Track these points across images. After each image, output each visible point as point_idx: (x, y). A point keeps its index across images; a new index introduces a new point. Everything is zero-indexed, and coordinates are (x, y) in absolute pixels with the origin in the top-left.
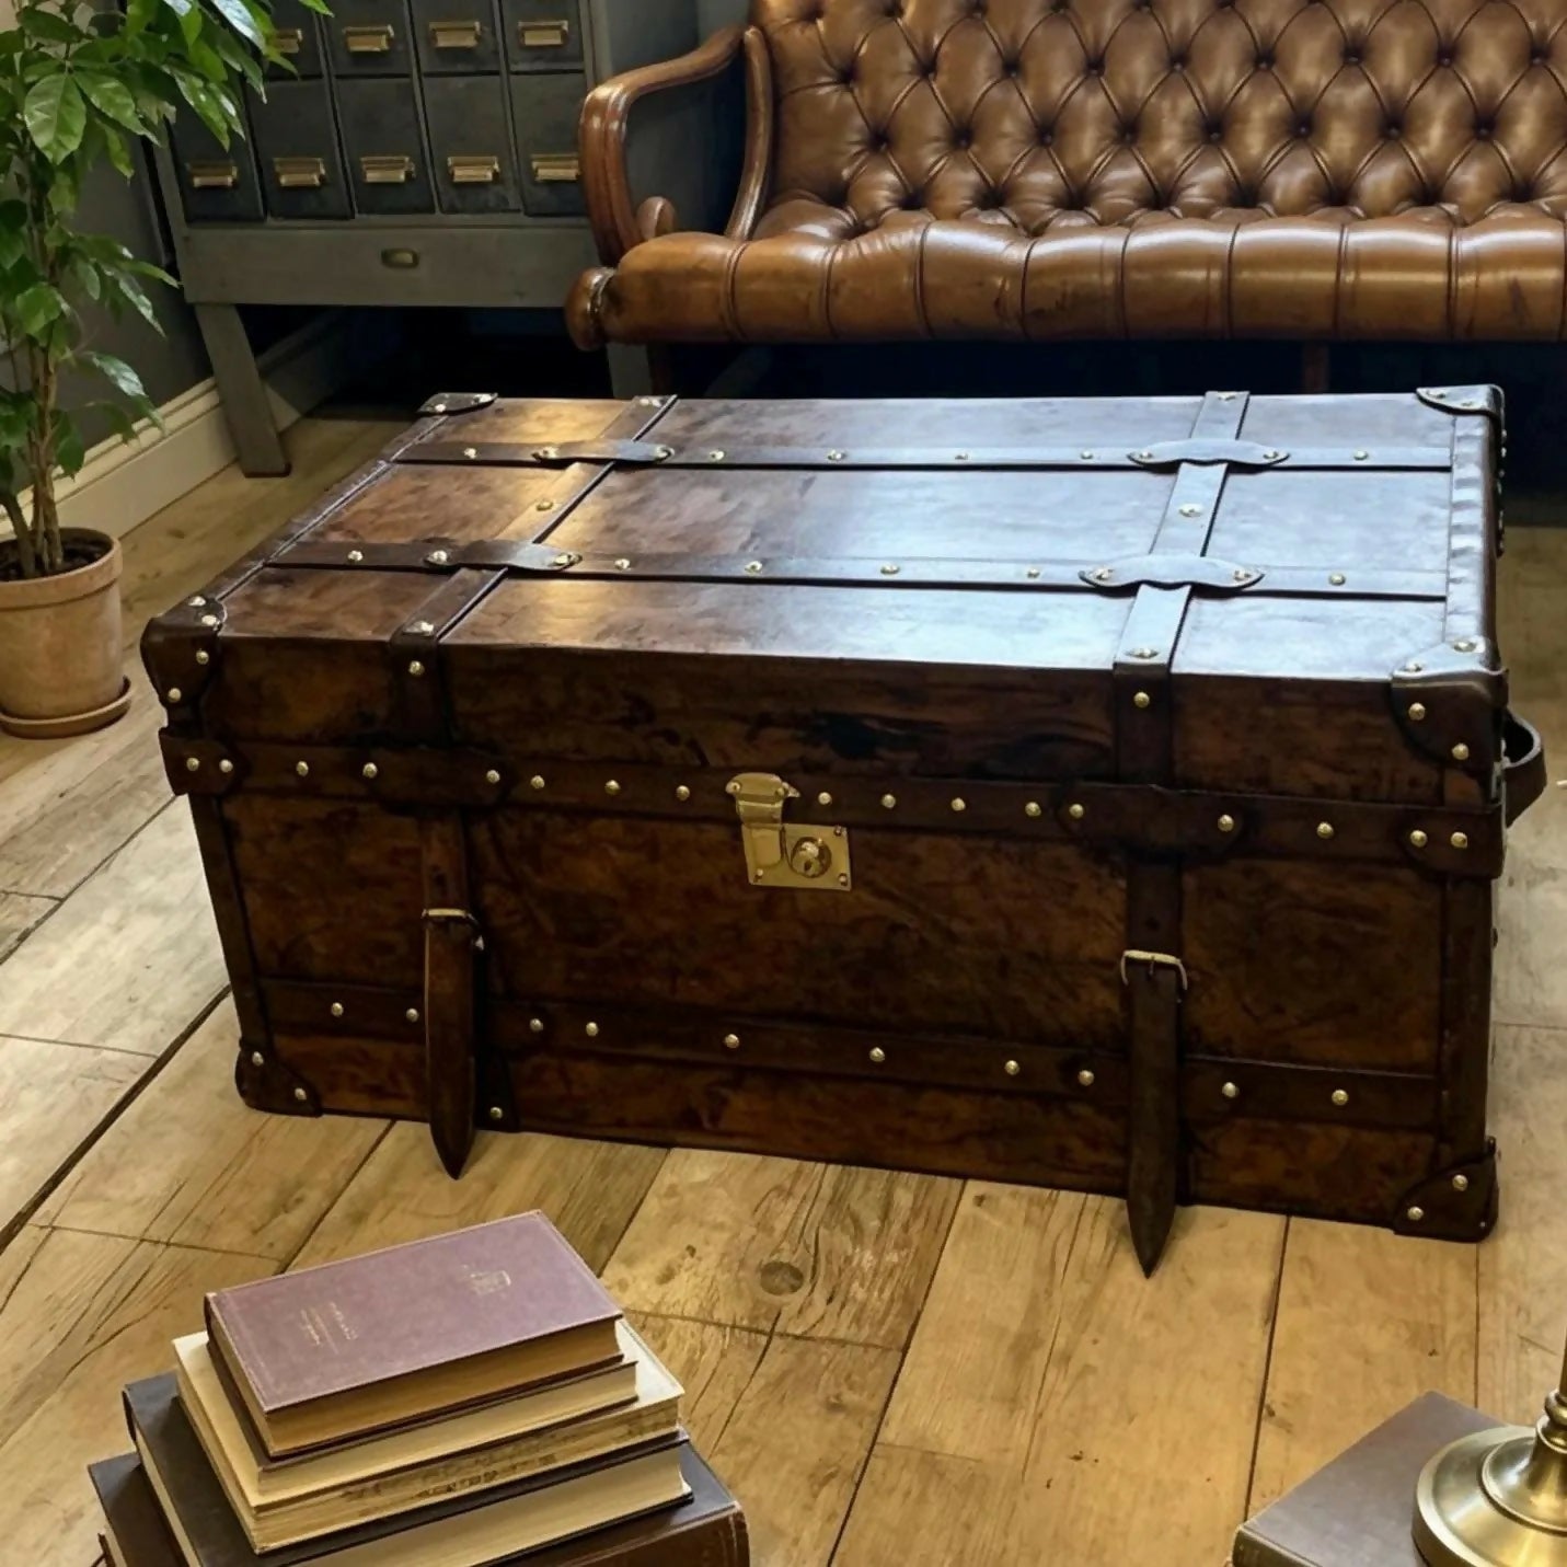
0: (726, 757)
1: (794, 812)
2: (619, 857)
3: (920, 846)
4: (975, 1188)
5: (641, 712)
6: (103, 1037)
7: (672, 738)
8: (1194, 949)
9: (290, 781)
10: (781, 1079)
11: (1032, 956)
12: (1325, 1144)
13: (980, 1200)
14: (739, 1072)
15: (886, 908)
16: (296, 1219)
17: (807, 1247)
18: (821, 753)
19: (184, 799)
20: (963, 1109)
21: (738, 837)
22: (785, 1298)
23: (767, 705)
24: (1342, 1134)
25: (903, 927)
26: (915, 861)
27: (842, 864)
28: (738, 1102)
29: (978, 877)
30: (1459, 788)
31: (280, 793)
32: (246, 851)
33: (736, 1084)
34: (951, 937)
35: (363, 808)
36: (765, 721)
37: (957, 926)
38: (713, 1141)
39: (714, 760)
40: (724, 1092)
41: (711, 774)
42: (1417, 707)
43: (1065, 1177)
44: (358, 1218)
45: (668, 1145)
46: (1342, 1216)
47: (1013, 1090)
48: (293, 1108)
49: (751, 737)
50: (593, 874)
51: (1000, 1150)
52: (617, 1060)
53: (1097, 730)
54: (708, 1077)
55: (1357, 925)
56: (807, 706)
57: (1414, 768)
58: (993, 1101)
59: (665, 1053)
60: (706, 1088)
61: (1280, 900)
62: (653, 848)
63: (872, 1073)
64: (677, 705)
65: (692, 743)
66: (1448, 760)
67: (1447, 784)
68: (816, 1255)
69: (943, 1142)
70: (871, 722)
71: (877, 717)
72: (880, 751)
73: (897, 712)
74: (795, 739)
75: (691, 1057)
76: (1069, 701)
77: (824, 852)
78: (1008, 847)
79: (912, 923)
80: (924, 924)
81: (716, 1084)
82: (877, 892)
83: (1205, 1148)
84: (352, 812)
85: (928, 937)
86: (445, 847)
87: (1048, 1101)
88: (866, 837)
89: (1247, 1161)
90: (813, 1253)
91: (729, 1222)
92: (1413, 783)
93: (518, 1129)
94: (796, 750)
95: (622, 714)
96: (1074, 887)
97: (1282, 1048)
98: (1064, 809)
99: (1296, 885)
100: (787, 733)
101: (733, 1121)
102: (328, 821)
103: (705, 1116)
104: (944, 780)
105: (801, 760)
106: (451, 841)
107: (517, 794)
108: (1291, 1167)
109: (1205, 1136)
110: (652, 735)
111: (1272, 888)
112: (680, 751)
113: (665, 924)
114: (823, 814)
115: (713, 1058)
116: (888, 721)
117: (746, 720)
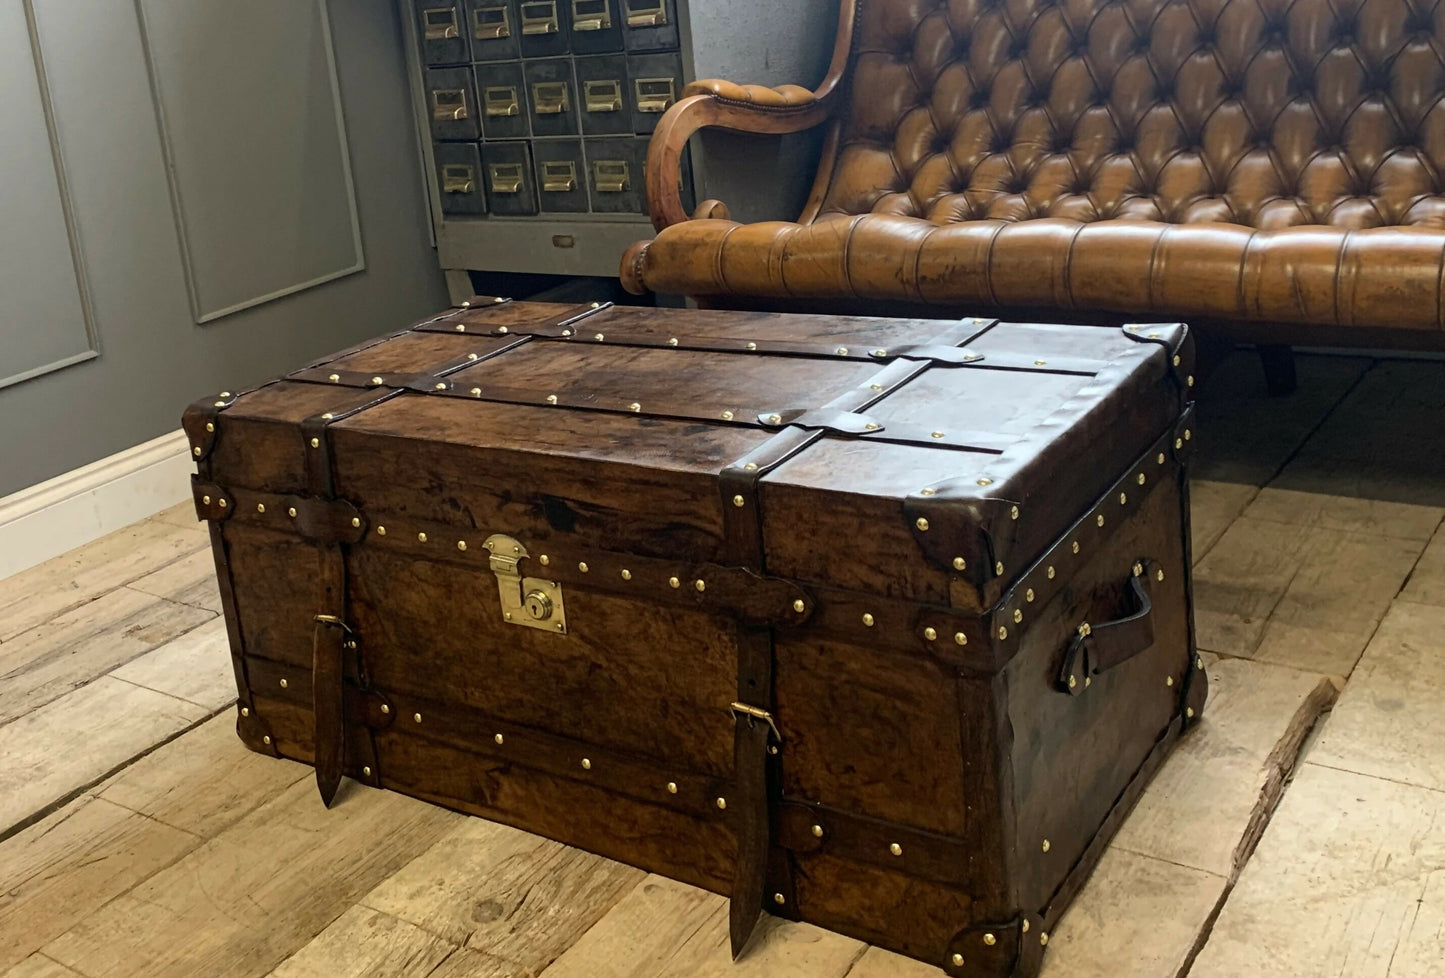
0: (486, 523)
1: (526, 568)
2: (432, 592)
3: (609, 603)
4: (655, 879)
5: (437, 486)
6: (189, 695)
7: (454, 503)
8: (787, 712)
9: (254, 516)
10: (532, 773)
11: (683, 703)
12: (889, 888)
13: (648, 888)
14: (506, 763)
15: (586, 649)
16: (229, 815)
17: (519, 895)
18: (542, 524)
19: (205, 523)
20: (643, 814)
21: (495, 584)
22: (479, 925)
23: (507, 485)
24: (902, 881)
25: (600, 667)
26: (603, 615)
27: (559, 613)
28: (507, 785)
29: (645, 635)
30: (964, 596)
31: (251, 525)
32: (237, 566)
33: (505, 771)
34: (629, 678)
35: (295, 540)
36: (506, 497)
37: (633, 670)
38: (488, 813)
39: (479, 524)
40: (496, 774)
41: (478, 532)
42: (923, 521)
43: (714, 883)
44: (263, 822)
45: (469, 814)
46: (904, 950)
47: (674, 805)
48: (262, 750)
49: (499, 507)
50: (415, 601)
51: (668, 852)
52: (433, 743)
53: (714, 523)
54: (491, 765)
55: (898, 704)
56: (532, 489)
57: (929, 576)
58: (664, 812)
59: (462, 743)
60: (487, 772)
61: (844, 677)
62: (448, 587)
63: (583, 776)
64: (455, 480)
65: (466, 510)
66: (950, 570)
67: (952, 590)
68: (522, 902)
69: (631, 839)
70: (570, 504)
71: (573, 500)
72: (577, 527)
73: (587, 498)
74: (525, 513)
75: (475, 748)
76: (694, 498)
77: (549, 603)
78: (662, 610)
79: (605, 664)
80: (613, 666)
81: (493, 770)
82: (582, 637)
83: (806, 876)
84: (288, 542)
85: (615, 676)
86: (331, 569)
87: (697, 817)
88: (573, 593)
89: (836, 892)
90: (520, 900)
91: (477, 869)
92: (930, 587)
93: (381, 786)
94: (527, 522)
95: (426, 484)
96: (707, 649)
97: (856, 802)
98: (692, 583)
99: (853, 666)
100: (520, 508)
101: (505, 802)
102: (276, 547)
103: (487, 794)
104: (615, 554)
105: (530, 529)
106: (335, 567)
107: (370, 537)
108: (867, 902)
109: (805, 866)
110: (444, 501)
111: (838, 666)
112: (459, 514)
113: (458, 644)
114: (544, 571)
115: (489, 750)
116: (580, 503)
117: (497, 495)
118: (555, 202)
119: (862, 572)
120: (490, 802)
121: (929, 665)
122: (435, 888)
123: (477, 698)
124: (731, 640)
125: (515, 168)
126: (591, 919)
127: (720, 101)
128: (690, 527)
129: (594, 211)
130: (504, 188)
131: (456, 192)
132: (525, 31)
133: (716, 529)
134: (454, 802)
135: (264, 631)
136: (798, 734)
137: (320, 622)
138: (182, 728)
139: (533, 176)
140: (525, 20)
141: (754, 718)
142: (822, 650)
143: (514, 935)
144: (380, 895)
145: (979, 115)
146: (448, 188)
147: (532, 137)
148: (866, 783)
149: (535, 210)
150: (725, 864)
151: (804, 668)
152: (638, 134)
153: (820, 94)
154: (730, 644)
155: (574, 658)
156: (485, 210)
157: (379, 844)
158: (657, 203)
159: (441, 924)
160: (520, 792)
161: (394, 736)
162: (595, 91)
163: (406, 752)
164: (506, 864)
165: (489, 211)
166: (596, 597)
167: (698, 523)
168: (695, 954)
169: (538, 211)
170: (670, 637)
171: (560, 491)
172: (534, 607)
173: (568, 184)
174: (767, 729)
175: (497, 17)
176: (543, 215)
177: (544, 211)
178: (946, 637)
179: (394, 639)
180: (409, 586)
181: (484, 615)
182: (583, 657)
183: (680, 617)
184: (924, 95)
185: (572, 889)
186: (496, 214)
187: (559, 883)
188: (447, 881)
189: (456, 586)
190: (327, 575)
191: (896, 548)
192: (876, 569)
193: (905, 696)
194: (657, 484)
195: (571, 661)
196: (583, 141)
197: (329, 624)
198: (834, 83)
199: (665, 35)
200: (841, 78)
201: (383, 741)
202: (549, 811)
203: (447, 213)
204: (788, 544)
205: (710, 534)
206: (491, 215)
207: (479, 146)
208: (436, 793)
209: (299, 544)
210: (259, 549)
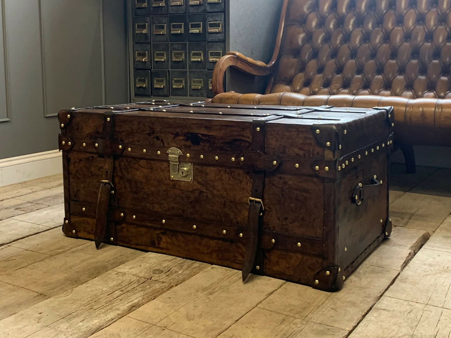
0: (168, 144)
1: (182, 160)
2: (145, 171)
3: (209, 169)
4: (214, 266)
5: (152, 132)
6: (42, 224)
7: (158, 138)
8: (267, 201)
9: (81, 148)
10: (174, 233)
11: (231, 202)
12: (296, 259)
13: (212, 268)
14: (165, 230)
15: (199, 186)
16: (61, 251)
18: (189, 143)
20: (212, 243)
21: (169, 166)
22: (155, 275)
23: (178, 130)
24: (300, 256)
25: (203, 192)
26: (207, 174)
27: (191, 175)
28: (164, 238)
29: (221, 179)
30: (329, 155)
31: (79, 151)
32: (72, 167)
33: (164, 234)
34: (213, 195)
35: (95, 156)
36: (177, 135)
37: (215, 192)
38: (156, 250)
39: (166, 145)
40: (161, 235)
41: (164, 148)
42: (318, 131)
43: (235, 265)
46: (299, 281)
47: (224, 239)
49: (174, 138)
50: (139, 175)
51: (220, 256)
52: (139, 226)
53: (249, 138)
54: (158, 232)
55: (304, 194)
56: (186, 131)
57: (318, 149)
58: (220, 242)
59: (149, 225)
60: (157, 235)
61: (287, 187)
62: (152, 168)
63: (193, 231)
64: (159, 130)
65: (162, 140)
66: (325, 146)
67: (325, 153)
68: (169, 271)
69: (207, 253)
70: (199, 135)
71: (201, 134)
72: (201, 143)
73: (205, 132)
74: (183, 139)
75: (154, 226)
76: (243, 130)
77: (187, 171)
78: (228, 170)
79: (205, 191)
80: (208, 191)
82: (198, 182)
83: (267, 258)
84: (93, 157)
85: (208, 195)
86: (108, 165)
87: (232, 242)
88: (197, 167)
89: (277, 263)
90: (168, 270)
91: (153, 263)
92: (318, 153)
93: (116, 245)
94: (183, 143)
95: (148, 132)
96: (242, 182)
97: (287, 230)
98: (239, 159)
99: (290, 182)
100: (182, 138)
101: (163, 245)
102: (88, 159)
103: (157, 243)
104: (214, 151)
105: (184, 145)
106: (110, 164)
107: (125, 152)
108: (288, 265)
109: (267, 255)
110: (154, 138)
111: (285, 183)
112: (159, 142)
113: (153, 189)
114: (187, 159)
115: (159, 226)
116: (203, 135)
117: (174, 134)
118: (176, 92)
119: (296, 150)
120: (157, 246)
121: (315, 179)
122: (139, 267)
123: (157, 208)
124: (250, 178)
125: (163, 80)
126: (194, 274)
127: (238, 58)
128: (240, 140)
129: (189, 96)
130: (158, 86)
131: (140, 87)
132: (172, 32)
133: (249, 140)
134: (143, 247)
135: (79, 190)
136: (270, 208)
137: (103, 183)
138: (40, 231)
139: (169, 83)
140: (172, 29)
141: (256, 202)
142: (280, 178)
143: (167, 277)
144: (119, 268)
145: (320, 75)
146: (138, 86)
147: (170, 70)
148: (291, 223)
149: (168, 95)
150: (240, 258)
151: (274, 185)
152: (208, 70)
153: (269, 66)
154: (250, 180)
155: (195, 190)
156: (150, 94)
157: (116, 258)
158: (215, 87)
159: (142, 275)
160: (169, 240)
161: (124, 225)
162: (195, 54)
163: (128, 231)
164: (163, 262)
165: (151, 95)
166: (205, 168)
167: (243, 138)
168: (230, 282)
169: (169, 96)
170: (229, 179)
171: (196, 131)
172: (183, 172)
173: (181, 86)
174: (260, 205)
175: (162, 27)
176: (171, 97)
177: (171, 95)
178: (322, 168)
179: (128, 189)
180: (137, 169)
181: (164, 178)
182: (197, 190)
183: (234, 172)
184: (302, 68)
185: (186, 267)
186: (154, 96)
187: (182, 266)
188: (142, 265)
189: (154, 168)
190: (107, 167)
191: (308, 141)
192: (301, 149)
193: (307, 191)
194: (231, 126)
195: (193, 192)
196: (188, 72)
197: (106, 183)
198: (273, 63)
199: (221, 36)
200: (275, 62)
201: (119, 227)
202: (179, 246)
203: (136, 95)
204: (273, 142)
205: (247, 142)
206: (152, 96)
207: (151, 72)
208: (137, 245)
209: (96, 157)
210: (81, 160)
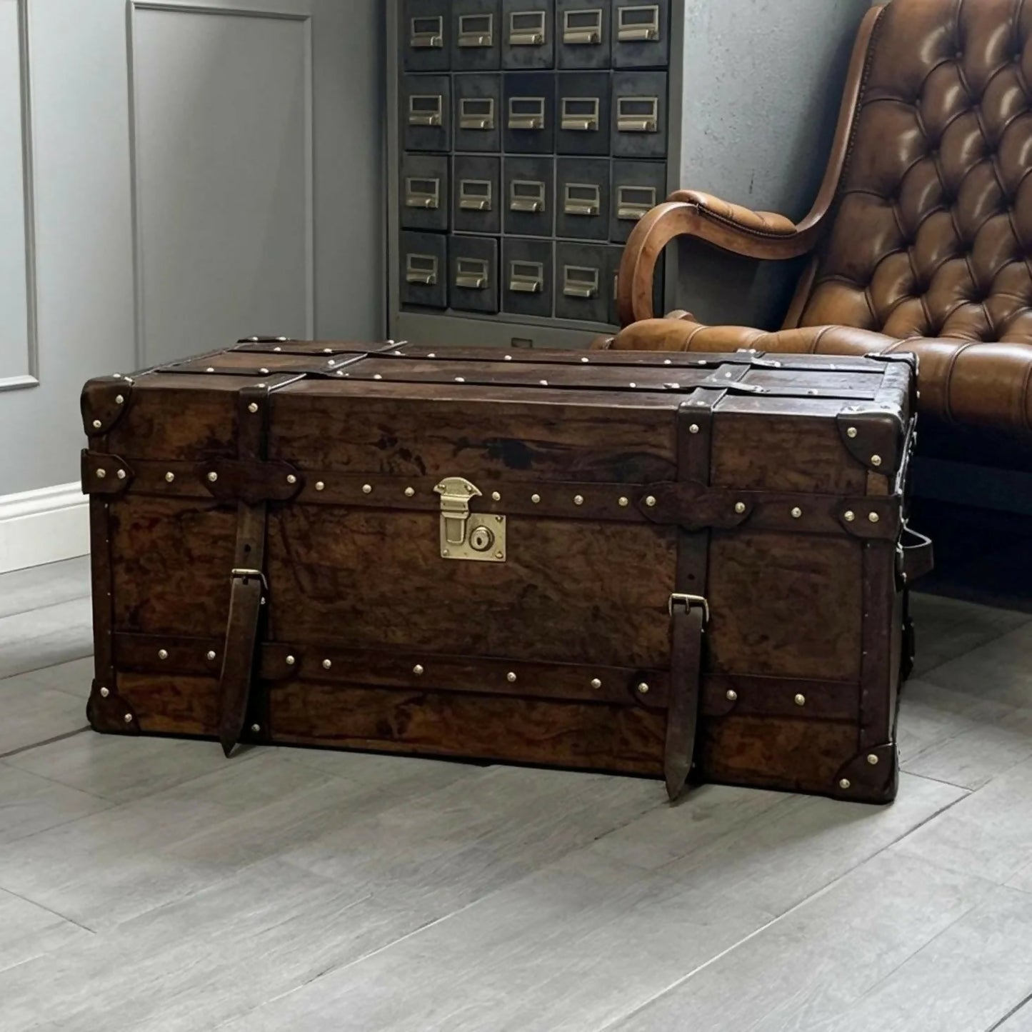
0: (438, 468)
1: (476, 506)
2: (362, 540)
3: (552, 527)
5: (389, 438)
7: (406, 454)
8: (714, 597)
9: (161, 486)
10: (448, 697)
11: (614, 606)
12: (789, 734)
14: (421, 693)
15: (523, 571)
18: (498, 465)
20: (561, 715)
21: (438, 524)
23: (467, 432)
24: (800, 726)
25: (535, 587)
26: (546, 540)
27: (500, 542)
28: (419, 715)
30: (876, 484)
31: (153, 495)
32: (122, 541)
33: (419, 701)
34: (565, 594)
36: (463, 444)
37: (568, 585)
39: (431, 471)
40: (408, 706)
41: (427, 479)
42: (851, 429)
45: (368, 751)
47: (597, 699)
48: (122, 729)
49: (455, 454)
51: (582, 745)
52: (341, 686)
53: (665, 448)
54: (399, 699)
55: (812, 577)
56: (493, 435)
57: (850, 473)
58: (582, 708)
59: (373, 680)
60: (397, 707)
61: (767, 561)
62: (382, 534)
63: (510, 691)
64: (410, 432)
65: (418, 459)
66: (868, 466)
67: (869, 481)
70: (530, 445)
71: (533, 441)
72: (535, 465)
73: (545, 437)
74: (481, 456)
75: (389, 682)
76: (651, 430)
77: (490, 534)
78: (606, 528)
79: (540, 584)
80: (548, 584)
81: (406, 703)
82: (522, 562)
83: (714, 740)
84: (193, 510)
85: (549, 594)
86: (252, 527)
87: (615, 706)
88: (517, 523)
89: (741, 749)
92: (849, 483)
94: (482, 463)
95: (377, 439)
96: (644, 556)
97: (765, 665)
98: (642, 500)
99: (775, 551)
100: (476, 452)
101: (412, 729)
102: (178, 516)
103: (395, 727)
104: (570, 483)
105: (484, 470)
106: (256, 526)
107: (305, 496)
108: (768, 751)
110: (394, 454)
111: (762, 553)
112: (409, 464)
113: (385, 588)
114: (494, 507)
115: (406, 684)
116: (540, 443)
117: (454, 443)
119: (795, 477)
120: (396, 735)
121: (843, 543)
123: (399, 637)
124: (670, 546)
128: (645, 454)
133: (667, 454)
135: (144, 603)
136: (722, 617)
137: (239, 575)
141: (691, 602)
142: (749, 543)
148: (776, 648)
150: (638, 745)
154: (668, 550)
155: (509, 583)
160: (434, 717)
161: (293, 688)
163: (305, 702)
166: (540, 525)
167: (650, 450)
171: (519, 434)
172: (478, 540)
174: (701, 611)
178: (861, 517)
180: (337, 538)
181: (418, 555)
182: (520, 581)
183: (621, 532)
189: (390, 532)
190: (246, 533)
191: (824, 456)
192: (805, 473)
193: (816, 569)
194: (617, 421)
195: (506, 586)
201: (277, 695)
204: (732, 460)
205: (659, 458)
209: (207, 510)
210: (154, 522)
